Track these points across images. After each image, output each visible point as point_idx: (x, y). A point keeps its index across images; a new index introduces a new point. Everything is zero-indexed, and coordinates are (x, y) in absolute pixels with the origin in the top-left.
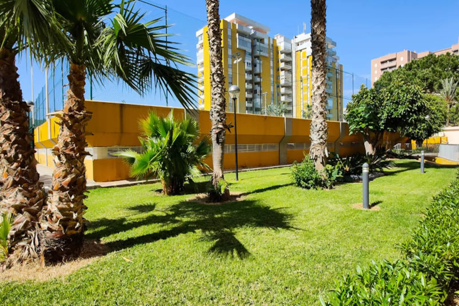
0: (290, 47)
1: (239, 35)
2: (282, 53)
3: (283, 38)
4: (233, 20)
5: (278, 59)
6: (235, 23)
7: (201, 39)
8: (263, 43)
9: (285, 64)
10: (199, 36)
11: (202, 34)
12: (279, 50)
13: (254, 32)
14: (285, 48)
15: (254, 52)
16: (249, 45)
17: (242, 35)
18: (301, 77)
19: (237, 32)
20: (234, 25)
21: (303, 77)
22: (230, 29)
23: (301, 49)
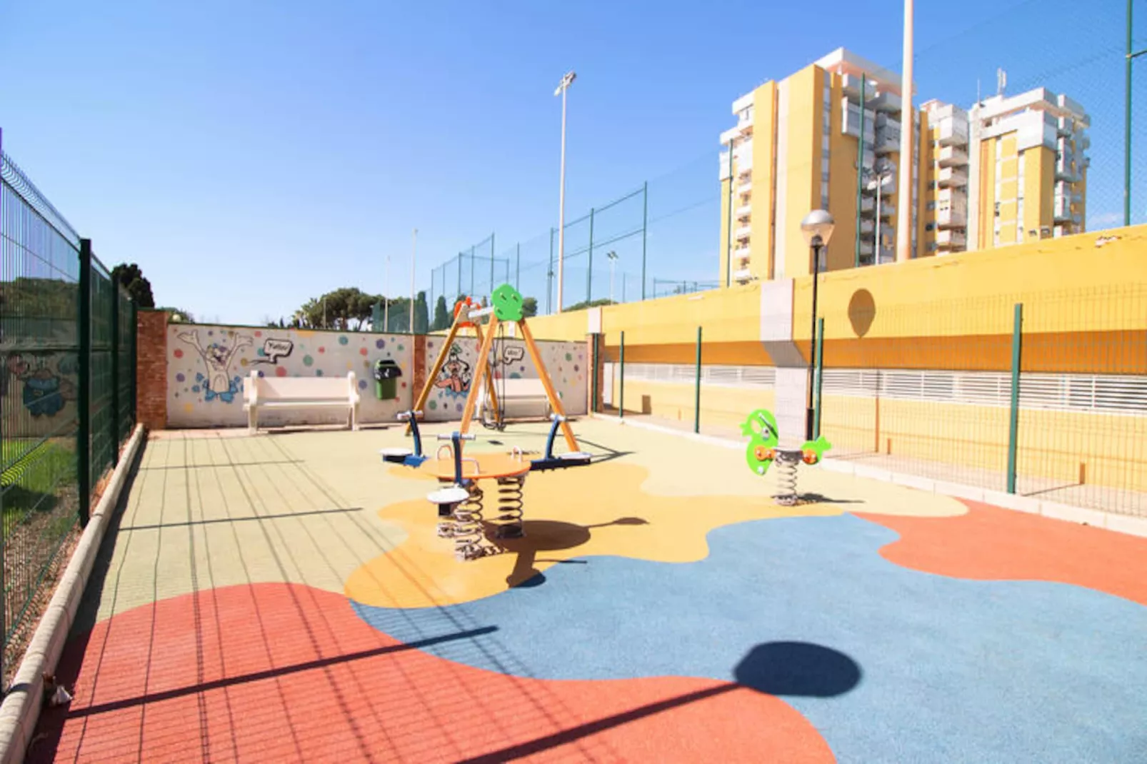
0: (966, 130)
1: (849, 101)
2: (944, 145)
3: (948, 109)
4: (835, 67)
5: (933, 161)
6: (840, 73)
7: (747, 119)
8: (899, 120)
9: (953, 172)
10: (742, 110)
11: (751, 105)
12: (935, 137)
13: (881, 95)
14: (954, 132)
15: (878, 143)
16: (870, 126)
17: (853, 100)
18: (997, 204)
19: (844, 95)
20: (838, 78)
21: (1003, 202)
22: (828, 86)
23: (997, 134)
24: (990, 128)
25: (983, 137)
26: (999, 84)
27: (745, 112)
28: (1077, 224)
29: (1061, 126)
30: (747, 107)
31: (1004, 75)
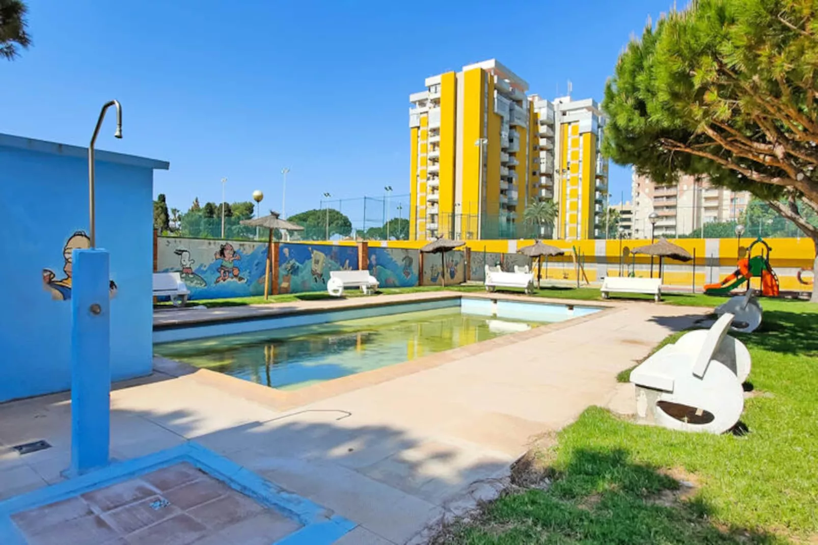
0: (553, 116)
1: (498, 93)
2: (543, 124)
3: (544, 102)
4: (490, 70)
5: (538, 133)
6: (492, 74)
7: (436, 92)
8: (521, 107)
9: (547, 141)
10: (432, 85)
11: (439, 83)
12: (538, 118)
13: (512, 90)
14: (548, 118)
15: (511, 120)
16: (507, 109)
17: (500, 92)
18: (568, 163)
19: (495, 89)
20: (492, 77)
21: (572, 162)
22: (488, 83)
23: (569, 121)
24: (565, 117)
25: (562, 122)
26: (569, 90)
27: (434, 87)
28: (605, 177)
29: (600, 121)
30: (436, 85)
31: (571, 84)
